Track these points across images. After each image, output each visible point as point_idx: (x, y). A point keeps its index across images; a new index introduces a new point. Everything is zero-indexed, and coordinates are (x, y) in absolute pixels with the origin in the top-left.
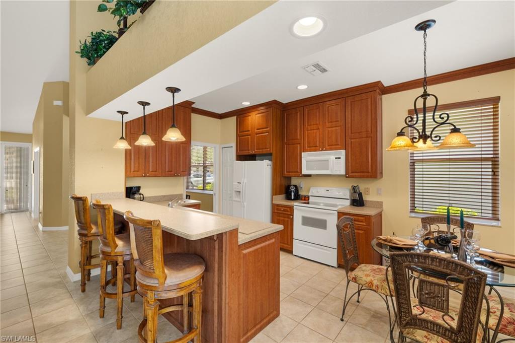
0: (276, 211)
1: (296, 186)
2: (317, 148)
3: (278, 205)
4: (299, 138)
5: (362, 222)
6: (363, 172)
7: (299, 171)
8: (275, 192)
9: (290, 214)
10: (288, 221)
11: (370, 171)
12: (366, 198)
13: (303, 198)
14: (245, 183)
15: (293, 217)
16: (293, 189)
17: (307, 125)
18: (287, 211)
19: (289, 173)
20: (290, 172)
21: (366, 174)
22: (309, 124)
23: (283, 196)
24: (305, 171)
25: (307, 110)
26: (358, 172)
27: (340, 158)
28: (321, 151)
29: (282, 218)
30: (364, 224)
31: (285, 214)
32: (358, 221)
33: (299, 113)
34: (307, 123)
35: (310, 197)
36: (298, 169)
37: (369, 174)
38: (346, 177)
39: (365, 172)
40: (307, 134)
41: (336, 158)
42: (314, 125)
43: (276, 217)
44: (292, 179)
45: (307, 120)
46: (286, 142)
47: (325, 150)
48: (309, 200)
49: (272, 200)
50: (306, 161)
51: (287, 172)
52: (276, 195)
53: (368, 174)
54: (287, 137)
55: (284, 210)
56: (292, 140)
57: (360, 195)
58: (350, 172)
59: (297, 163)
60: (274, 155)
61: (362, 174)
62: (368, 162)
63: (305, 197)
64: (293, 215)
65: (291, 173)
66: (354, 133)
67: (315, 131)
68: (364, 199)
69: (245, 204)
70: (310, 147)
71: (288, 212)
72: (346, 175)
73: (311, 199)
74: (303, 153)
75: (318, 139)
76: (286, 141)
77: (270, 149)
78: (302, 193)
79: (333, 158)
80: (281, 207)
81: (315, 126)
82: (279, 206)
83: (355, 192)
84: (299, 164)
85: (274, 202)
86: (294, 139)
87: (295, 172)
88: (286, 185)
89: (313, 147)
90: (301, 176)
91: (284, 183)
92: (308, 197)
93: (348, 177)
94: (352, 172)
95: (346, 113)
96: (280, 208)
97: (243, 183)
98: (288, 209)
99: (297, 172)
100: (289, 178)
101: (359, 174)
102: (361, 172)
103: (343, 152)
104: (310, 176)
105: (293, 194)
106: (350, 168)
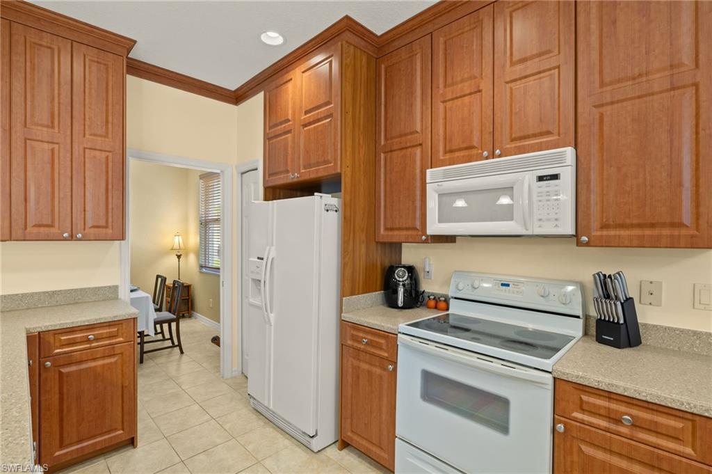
0: (350, 342)
1: (411, 269)
2: (474, 152)
3: (356, 326)
4: (418, 128)
5: (676, 439)
6: (653, 226)
7: (418, 225)
8: (350, 285)
9: (386, 359)
10: (381, 377)
11: (687, 218)
12: (646, 316)
13: (432, 303)
14: (273, 259)
15: (395, 370)
16: (401, 276)
17: (441, 86)
18: (380, 347)
19: (390, 233)
20: (392, 229)
21: (665, 232)
22: (449, 81)
23: (378, 295)
24: (435, 226)
25: (442, 40)
26: (632, 226)
27: (555, 177)
28: (487, 158)
29: (365, 366)
30: (689, 451)
31: (374, 354)
32: (654, 430)
33: (419, 56)
34: (441, 80)
35: (452, 302)
36: (415, 218)
37: (684, 232)
38: (579, 244)
39: (663, 225)
40: (441, 115)
41: (541, 179)
42: (462, 81)
43: (351, 359)
44: (404, 250)
45: (441, 70)
46: (385, 145)
47: (500, 156)
48: (448, 309)
49: (340, 310)
50: (440, 195)
51: (386, 229)
52: (352, 294)
53: (676, 232)
54: (386, 130)
55: (370, 343)
56: (401, 136)
57: (628, 304)
58: (595, 223)
59: (414, 202)
60: (346, 182)
61: (648, 232)
62: (680, 185)
63: (437, 299)
64: (395, 364)
65: (396, 233)
66: (611, 83)
67: (467, 99)
68: (639, 321)
69: (272, 316)
70: (451, 151)
71: (381, 349)
72: (577, 236)
73: (456, 309)
74: (429, 172)
75: (476, 123)
76: (383, 143)
77: (336, 164)
78: (429, 286)
79: (529, 178)
80: (365, 332)
81: (467, 84)
82: (359, 330)
83: (608, 296)
84: (418, 203)
85: (346, 316)
86: (406, 135)
87: (407, 229)
88: (387, 264)
89: (460, 150)
90: (426, 242)
91: (381, 259)
92: (447, 301)
93: (588, 244)
94: (604, 227)
95: (581, 19)
96: (361, 334)
97: (268, 258)
98: (383, 341)
99: (415, 229)
100: (396, 247)
101: (637, 232)
102: (640, 226)
103: (569, 152)
104: (450, 239)
105: (401, 291)
106: (595, 210)
